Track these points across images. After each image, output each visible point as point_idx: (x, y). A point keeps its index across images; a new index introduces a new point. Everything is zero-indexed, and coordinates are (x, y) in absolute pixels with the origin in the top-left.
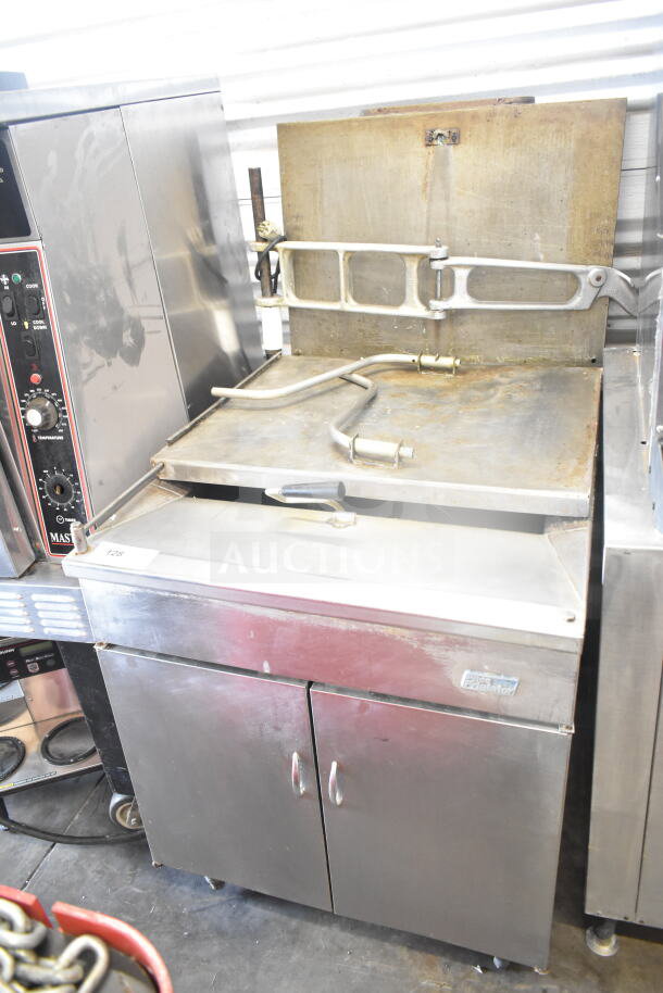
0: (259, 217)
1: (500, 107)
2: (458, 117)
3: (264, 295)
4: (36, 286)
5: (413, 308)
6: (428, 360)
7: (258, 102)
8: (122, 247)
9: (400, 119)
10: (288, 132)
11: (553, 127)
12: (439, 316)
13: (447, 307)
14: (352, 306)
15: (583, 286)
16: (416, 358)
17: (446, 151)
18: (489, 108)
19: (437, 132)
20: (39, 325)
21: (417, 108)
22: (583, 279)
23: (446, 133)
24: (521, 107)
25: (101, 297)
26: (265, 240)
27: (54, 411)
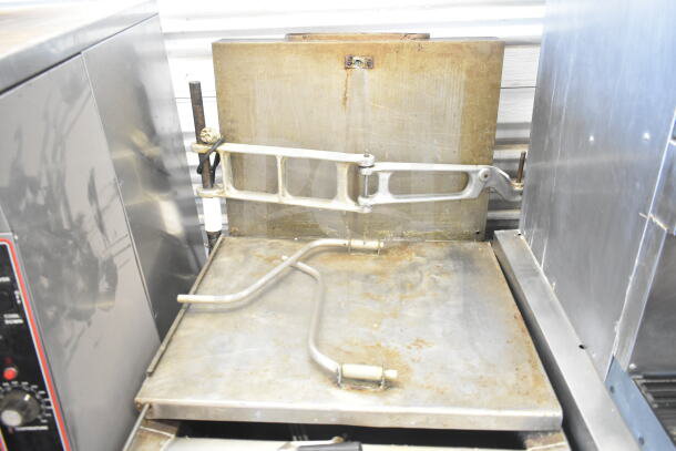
0: (200, 124)
1: (407, 41)
2: (371, 46)
3: (205, 187)
4: (7, 279)
5: (343, 203)
6: (357, 243)
7: (187, 19)
8: (93, 194)
9: (323, 46)
10: (222, 52)
11: (448, 60)
12: (367, 211)
13: (372, 203)
14: (289, 200)
15: (474, 181)
16: (347, 242)
17: (363, 74)
18: (398, 41)
19: (355, 58)
20: (12, 319)
21: (337, 38)
22: (474, 177)
23: (363, 60)
24: (423, 42)
25: (78, 258)
26: (205, 143)
27: (35, 403)
